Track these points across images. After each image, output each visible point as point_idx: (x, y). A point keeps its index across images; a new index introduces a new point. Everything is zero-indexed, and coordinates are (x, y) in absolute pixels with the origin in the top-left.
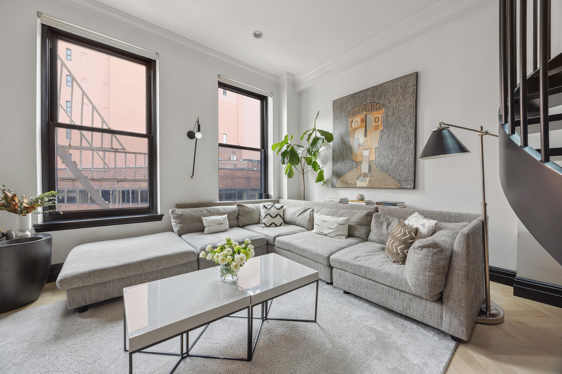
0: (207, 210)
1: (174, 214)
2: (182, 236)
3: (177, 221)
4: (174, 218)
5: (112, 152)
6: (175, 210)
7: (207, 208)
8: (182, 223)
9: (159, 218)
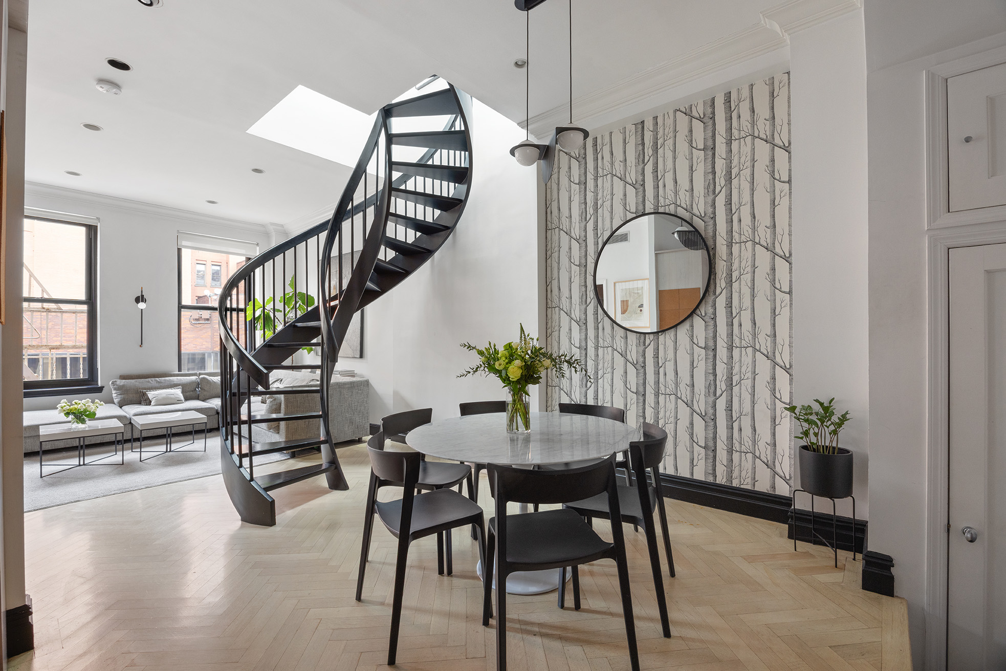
0: (156, 381)
1: (114, 385)
2: (123, 408)
3: (118, 392)
4: (115, 389)
5: (43, 312)
6: (116, 381)
7: (157, 379)
8: (123, 394)
9: (100, 390)
